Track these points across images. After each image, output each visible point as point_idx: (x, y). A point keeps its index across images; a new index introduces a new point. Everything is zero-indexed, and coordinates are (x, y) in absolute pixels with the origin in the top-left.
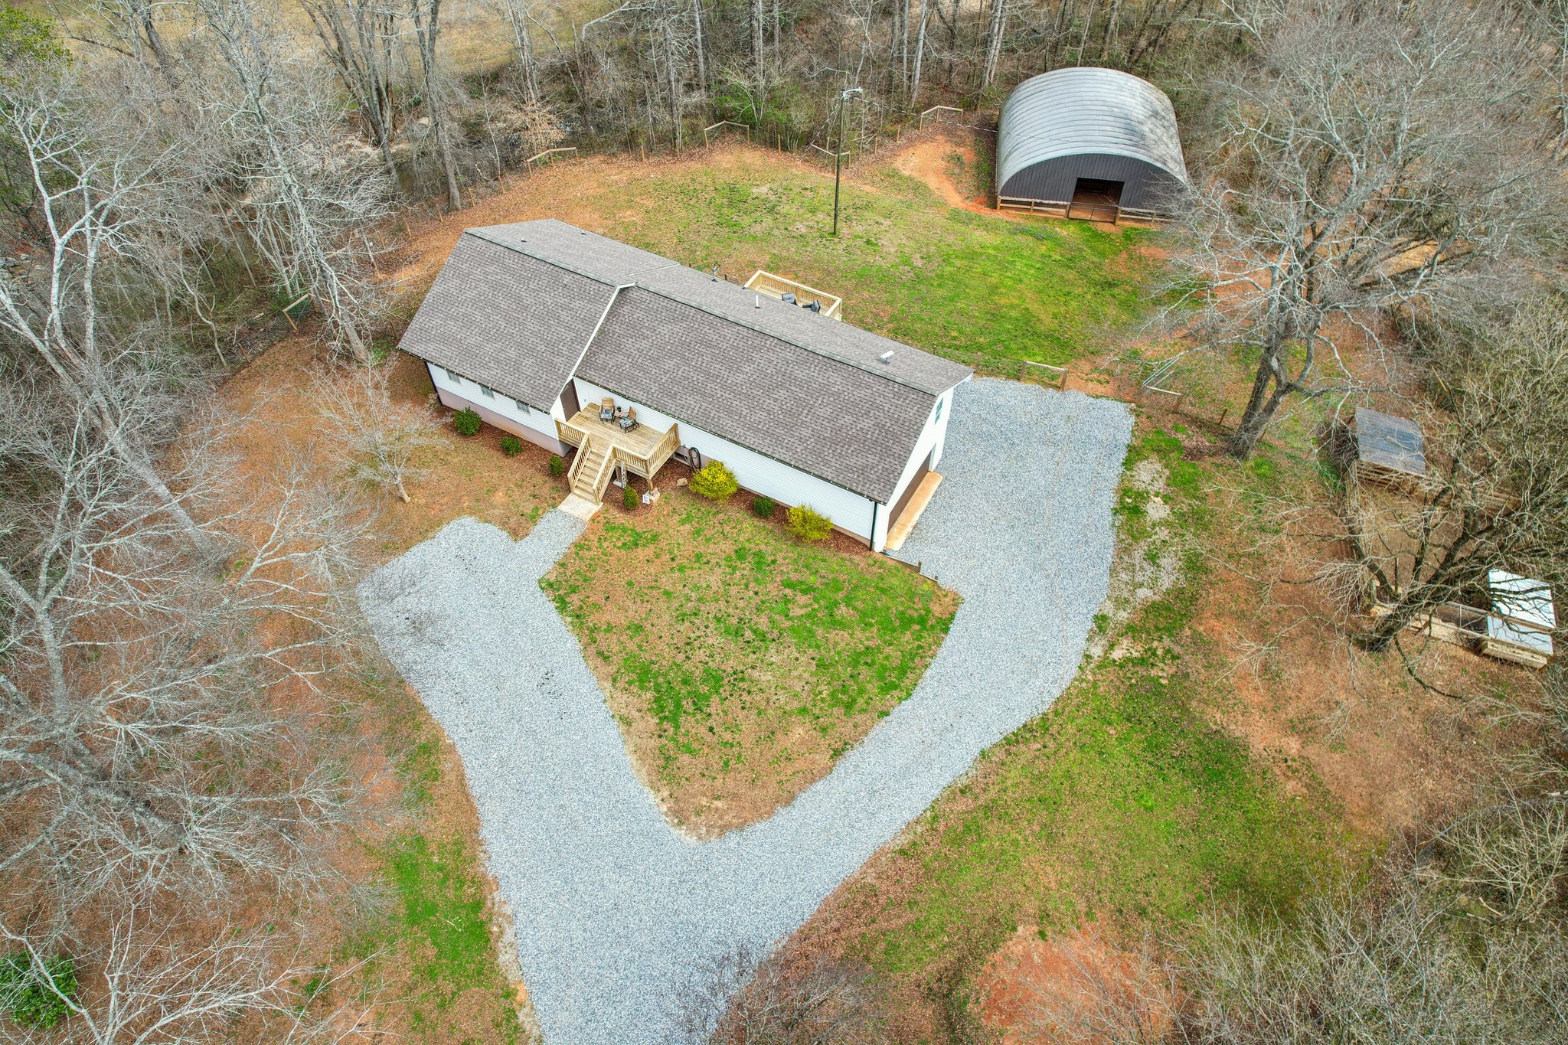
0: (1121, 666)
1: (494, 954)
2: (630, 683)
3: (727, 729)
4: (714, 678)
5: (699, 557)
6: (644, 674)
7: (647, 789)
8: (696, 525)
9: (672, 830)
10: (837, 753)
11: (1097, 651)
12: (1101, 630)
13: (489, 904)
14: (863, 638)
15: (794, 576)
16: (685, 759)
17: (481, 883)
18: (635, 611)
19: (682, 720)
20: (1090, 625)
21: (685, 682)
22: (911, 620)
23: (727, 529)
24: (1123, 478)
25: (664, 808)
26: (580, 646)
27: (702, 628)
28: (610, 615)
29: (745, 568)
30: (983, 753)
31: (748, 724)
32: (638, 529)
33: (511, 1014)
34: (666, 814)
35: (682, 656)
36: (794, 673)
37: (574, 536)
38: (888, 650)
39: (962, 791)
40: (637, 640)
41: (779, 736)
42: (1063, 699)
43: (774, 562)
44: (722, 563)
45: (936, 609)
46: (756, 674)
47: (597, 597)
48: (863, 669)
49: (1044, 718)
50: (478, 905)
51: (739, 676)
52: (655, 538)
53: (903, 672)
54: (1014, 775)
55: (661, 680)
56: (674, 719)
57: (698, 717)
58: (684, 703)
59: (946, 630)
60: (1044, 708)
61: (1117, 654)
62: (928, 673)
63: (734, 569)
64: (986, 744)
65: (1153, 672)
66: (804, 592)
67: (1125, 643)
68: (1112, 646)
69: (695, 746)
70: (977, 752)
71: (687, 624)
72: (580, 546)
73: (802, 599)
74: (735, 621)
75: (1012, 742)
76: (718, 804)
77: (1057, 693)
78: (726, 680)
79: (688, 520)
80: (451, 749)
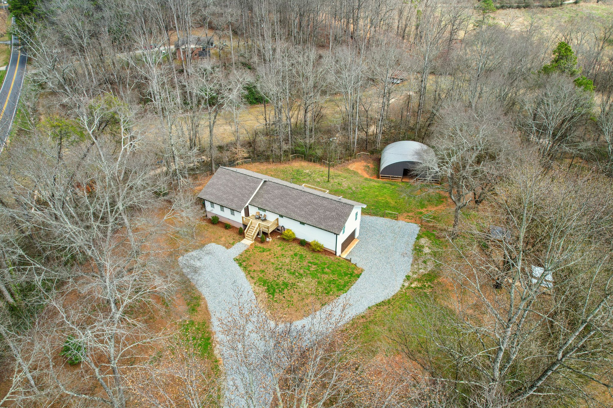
0: (414, 289)
1: (213, 351)
2: (260, 284)
3: (289, 297)
4: (286, 285)
5: (282, 255)
6: (264, 282)
8: (282, 247)
10: (323, 305)
11: (406, 284)
12: (408, 279)
13: (212, 338)
14: (332, 277)
15: (311, 261)
16: (276, 304)
17: (210, 333)
18: (262, 267)
19: (275, 294)
20: (404, 278)
21: (277, 285)
22: (348, 274)
23: (292, 248)
24: (416, 242)
26: (245, 275)
27: (283, 272)
28: (255, 268)
29: (297, 258)
30: (369, 307)
31: (296, 297)
32: (265, 248)
33: (217, 366)
35: (276, 279)
36: (311, 284)
37: (245, 248)
38: (340, 281)
39: (362, 317)
40: (263, 274)
41: (305, 300)
42: (396, 296)
43: (305, 257)
44: (290, 257)
45: (356, 272)
46: (299, 284)
47: (252, 263)
48: (332, 285)
49: (389, 300)
50: (209, 338)
51: (293, 284)
52: (270, 250)
53: (345, 286)
54: (379, 314)
55: (269, 284)
56: (273, 294)
57: (280, 294)
58: (276, 290)
59: (359, 277)
60: (389, 298)
61: (413, 286)
62: (352, 287)
63: (293, 258)
64: (370, 305)
65: (425, 291)
66: (315, 265)
67: (416, 283)
68: (411, 283)
69: (279, 301)
70: (367, 307)
71: (278, 271)
72: (246, 251)
73: (314, 266)
74: (293, 271)
75: (378, 305)
77: (393, 294)
78: (289, 285)
79: (280, 246)
80: (204, 299)
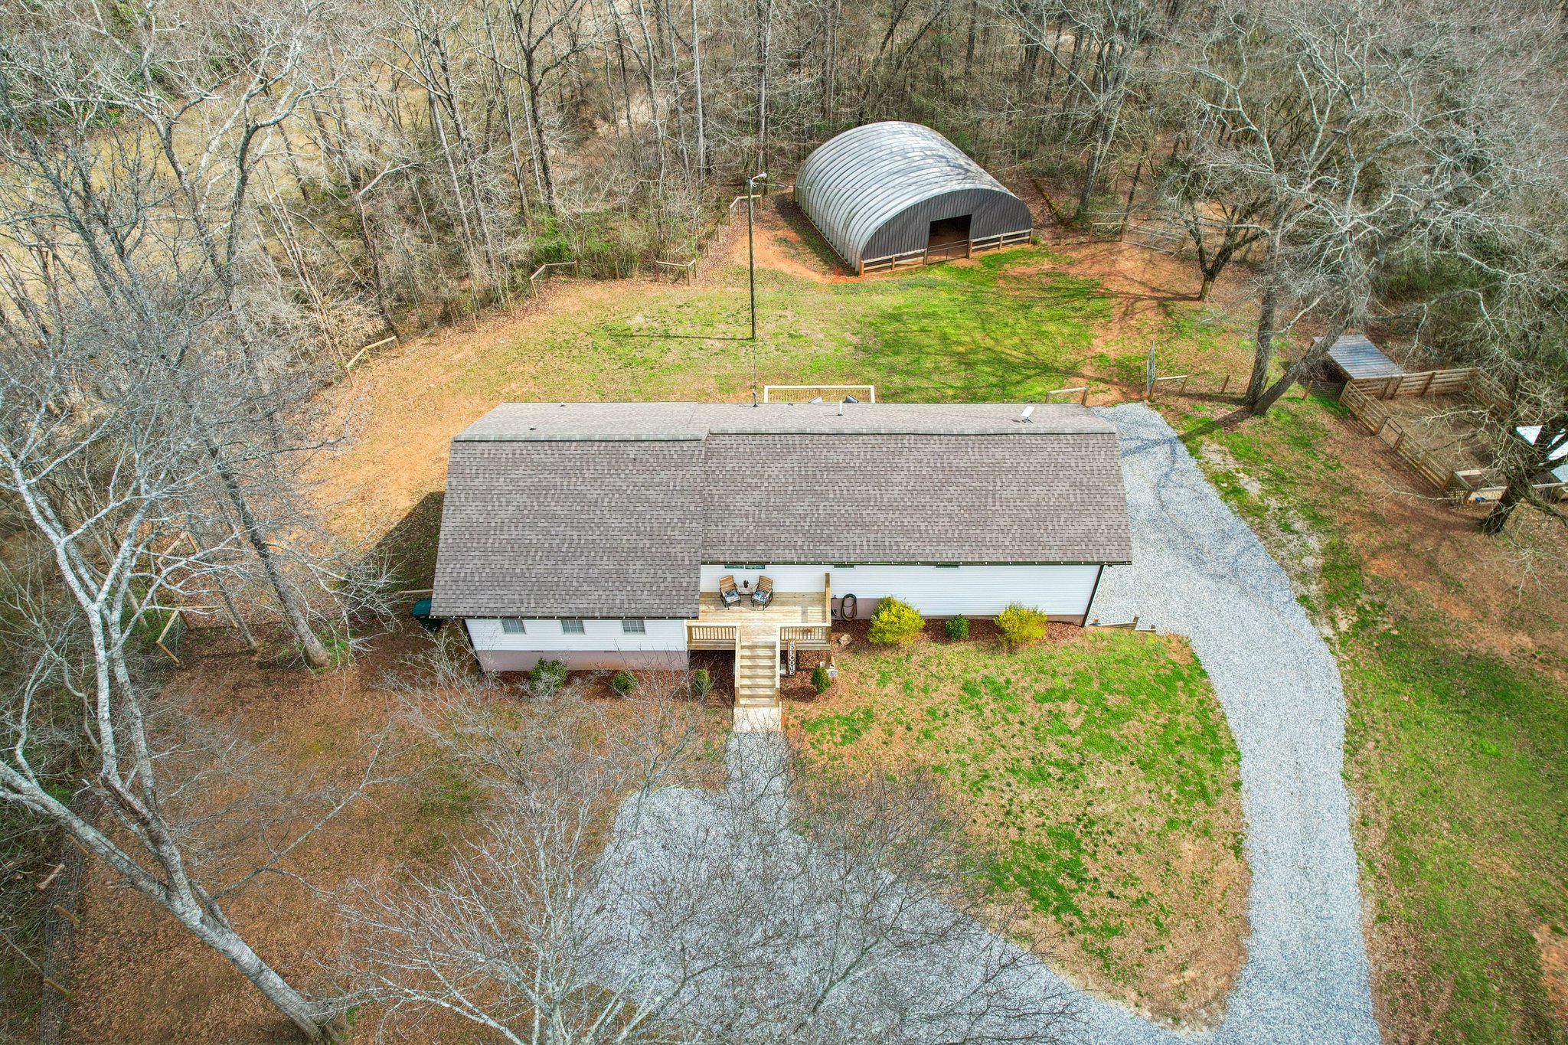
0: (1356, 635)
2: (990, 891)
3: (1125, 884)
4: (1065, 837)
5: (932, 712)
6: (996, 873)
7: (1112, 1003)
8: (898, 680)
9: (1176, 1033)
10: (1237, 849)
11: (1329, 631)
12: (1313, 610)
14: (1150, 719)
15: (1040, 688)
16: (1116, 943)
19: (1075, 901)
20: (1302, 609)
21: (1042, 857)
22: (1170, 679)
23: (934, 669)
24: (1202, 467)
25: (1148, 1014)
27: (1005, 788)
29: (988, 702)
30: (1345, 776)
31: (1139, 868)
32: (844, 714)
34: (1154, 1019)
35: (1013, 832)
36: (1130, 789)
37: (782, 753)
38: (1181, 718)
39: (1364, 824)
41: (1174, 863)
42: (1348, 689)
43: (1008, 682)
44: (960, 707)
45: (1178, 658)
46: (1099, 810)
48: (1181, 750)
49: (1352, 714)
51: (1086, 821)
52: (869, 714)
53: (1212, 733)
54: (1384, 784)
55: (1017, 870)
57: (1088, 888)
58: (1060, 881)
59: (1204, 674)
60: (1344, 705)
61: (1343, 626)
62: (1231, 723)
63: (978, 708)
64: (1339, 765)
65: (1381, 628)
66: (1064, 699)
67: (1339, 612)
68: (1333, 620)
69: (1113, 923)
70: (1339, 777)
71: (987, 792)
72: (797, 765)
73: (1068, 707)
74: (1027, 763)
75: (1352, 750)
76: (1189, 974)
77: (1338, 685)
78: (1077, 832)
79: (884, 680)
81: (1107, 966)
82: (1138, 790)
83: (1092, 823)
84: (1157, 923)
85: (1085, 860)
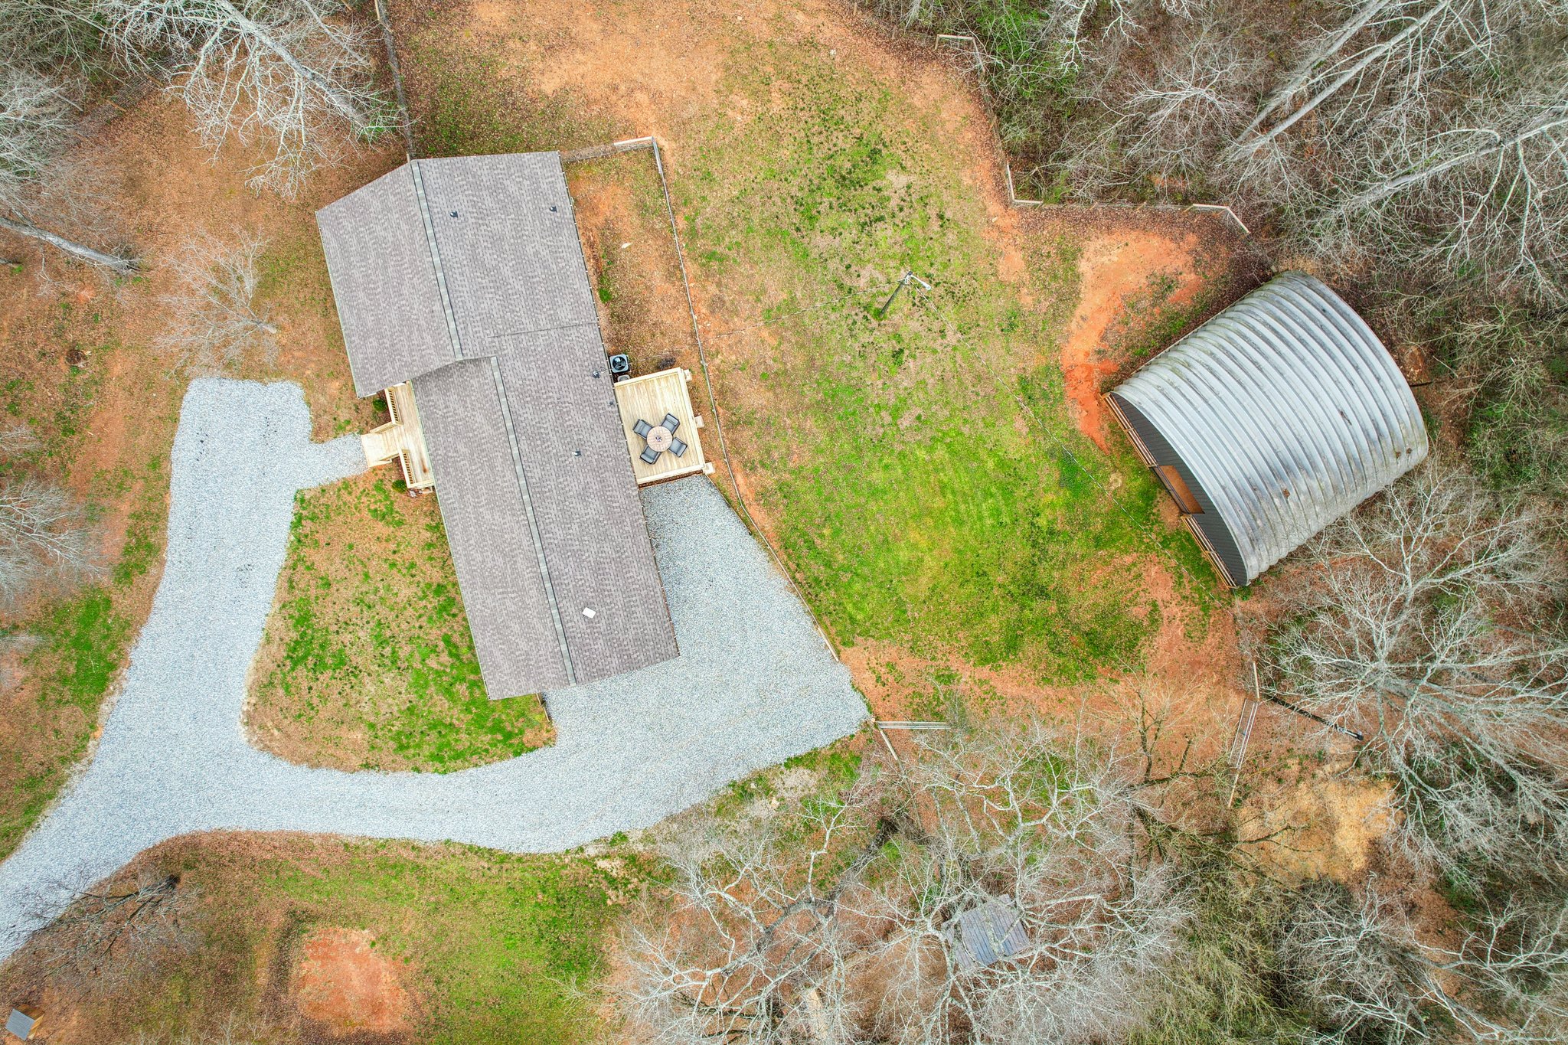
0: (595, 871)
1: (102, 700)
2: (291, 617)
3: (319, 696)
4: (341, 660)
5: (413, 565)
6: (304, 619)
7: (245, 690)
9: (239, 724)
10: (367, 766)
11: (591, 851)
12: (613, 842)
13: (118, 672)
14: (456, 715)
15: (455, 638)
16: (281, 692)
17: (122, 655)
18: (334, 569)
19: (300, 667)
20: (609, 834)
21: (322, 646)
22: (500, 730)
25: (245, 708)
26: (283, 564)
27: (364, 621)
28: (317, 557)
29: (433, 602)
30: (447, 842)
31: (334, 705)
34: (243, 712)
35: (335, 628)
36: (390, 700)
38: (464, 736)
39: (413, 847)
40: (320, 591)
41: (345, 727)
42: (534, 857)
43: (454, 615)
44: (422, 585)
45: (529, 735)
46: (367, 680)
47: (323, 539)
48: (434, 734)
49: (508, 856)
50: (113, 666)
51: (355, 672)
52: (400, 523)
53: (458, 756)
54: (453, 866)
55: (310, 632)
56: (296, 663)
57: (310, 674)
58: (310, 658)
59: (517, 754)
60: (515, 851)
61: (602, 864)
62: (472, 770)
63: (425, 596)
64: (456, 839)
65: (610, 892)
66: (451, 654)
67: (617, 862)
68: (605, 857)
69: (293, 690)
70: (444, 838)
71: (358, 609)
73: (445, 658)
74: (388, 634)
75: (472, 850)
76: (276, 732)
77: (533, 850)
78: (347, 667)
80: (163, 563)
81: (265, 687)
82: (390, 706)
83: (356, 676)
84: (300, 716)
85: (329, 673)
